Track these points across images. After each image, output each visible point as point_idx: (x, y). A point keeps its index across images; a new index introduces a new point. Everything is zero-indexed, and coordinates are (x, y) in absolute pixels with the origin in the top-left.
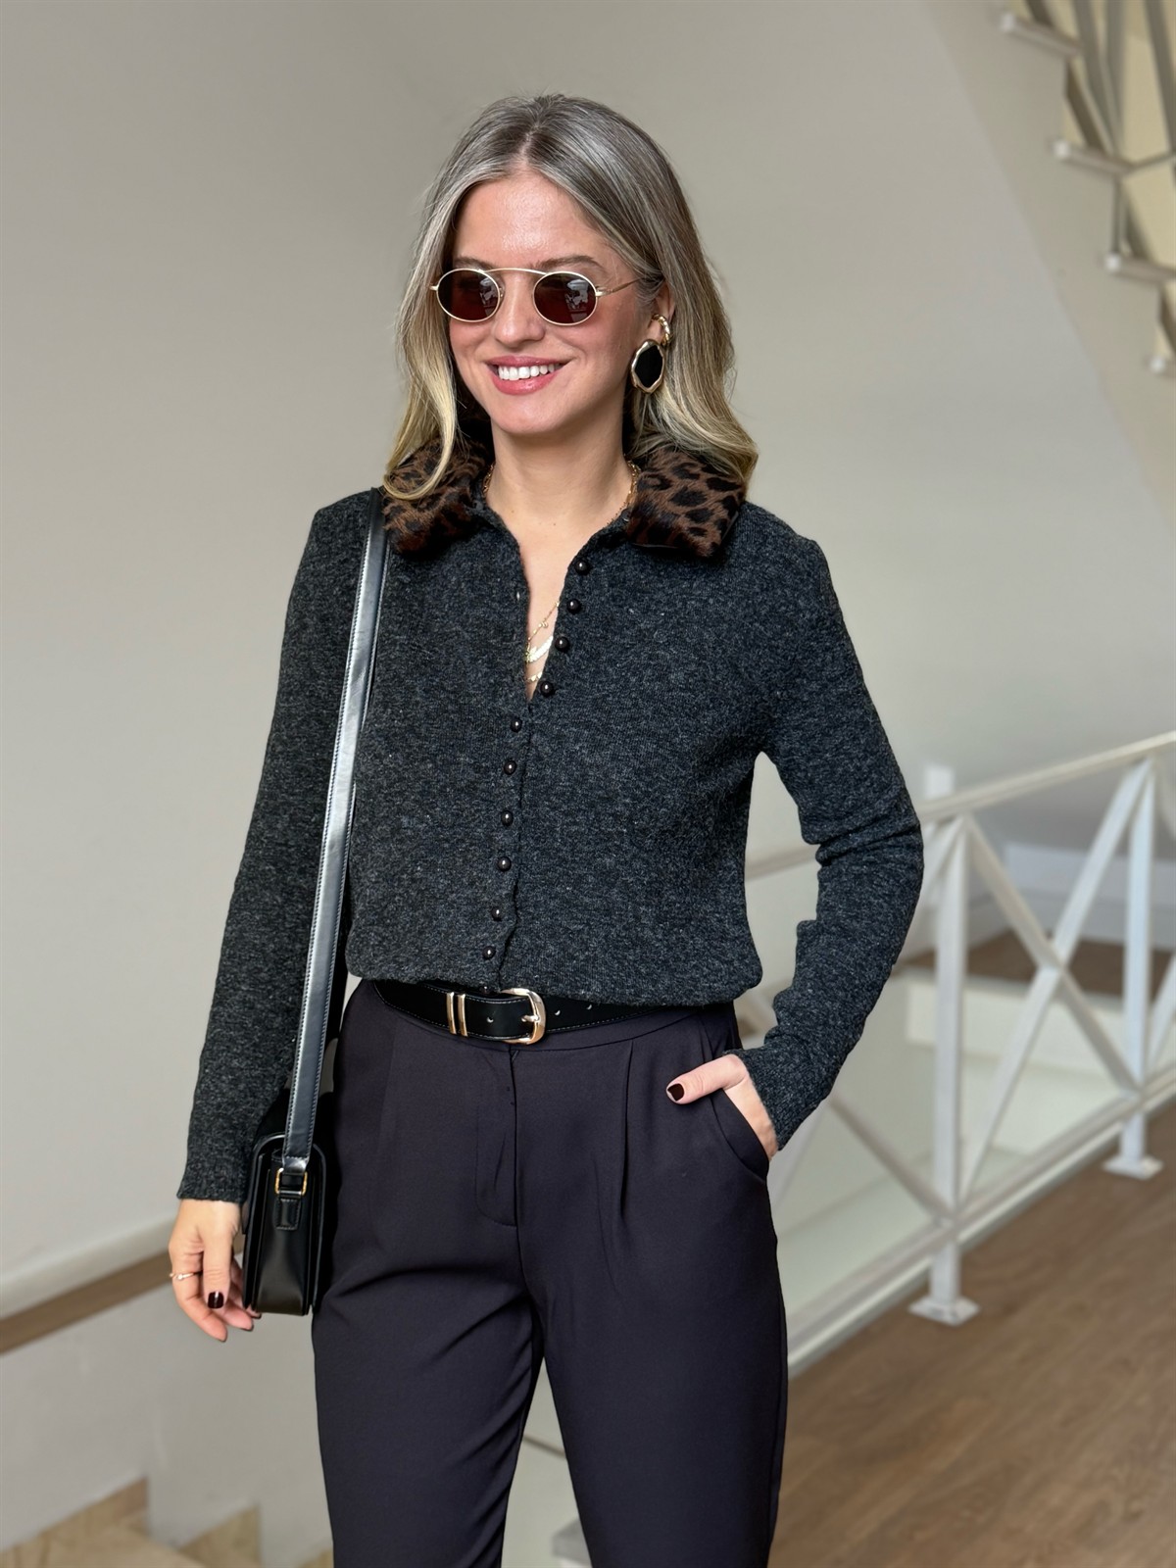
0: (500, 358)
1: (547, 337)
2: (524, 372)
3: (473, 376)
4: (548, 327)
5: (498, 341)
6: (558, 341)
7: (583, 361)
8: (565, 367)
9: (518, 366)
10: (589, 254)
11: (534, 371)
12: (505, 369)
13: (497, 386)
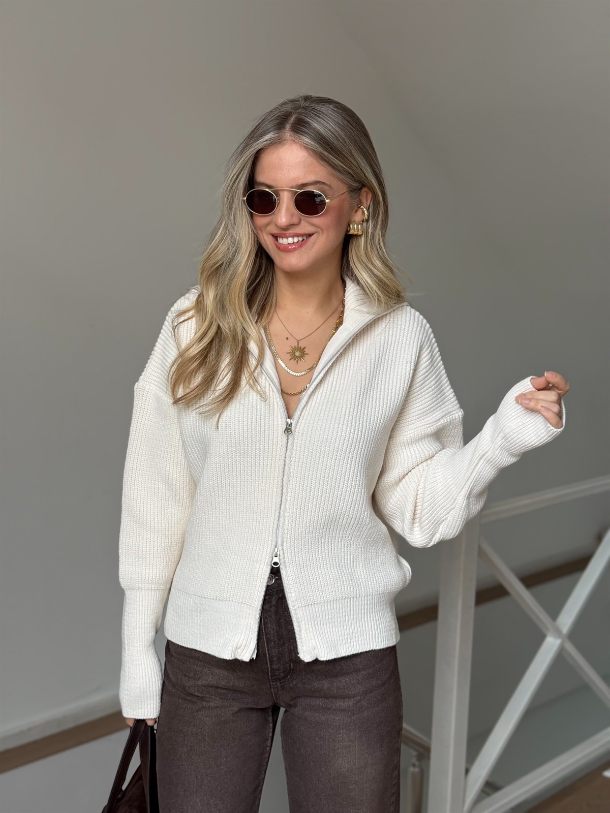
0: (277, 234)
1: (302, 222)
2: (290, 240)
3: (265, 240)
4: (302, 218)
5: (276, 225)
6: (307, 224)
7: (321, 233)
8: (313, 237)
9: (287, 238)
10: (322, 180)
11: (296, 240)
12: (281, 239)
13: (277, 246)
